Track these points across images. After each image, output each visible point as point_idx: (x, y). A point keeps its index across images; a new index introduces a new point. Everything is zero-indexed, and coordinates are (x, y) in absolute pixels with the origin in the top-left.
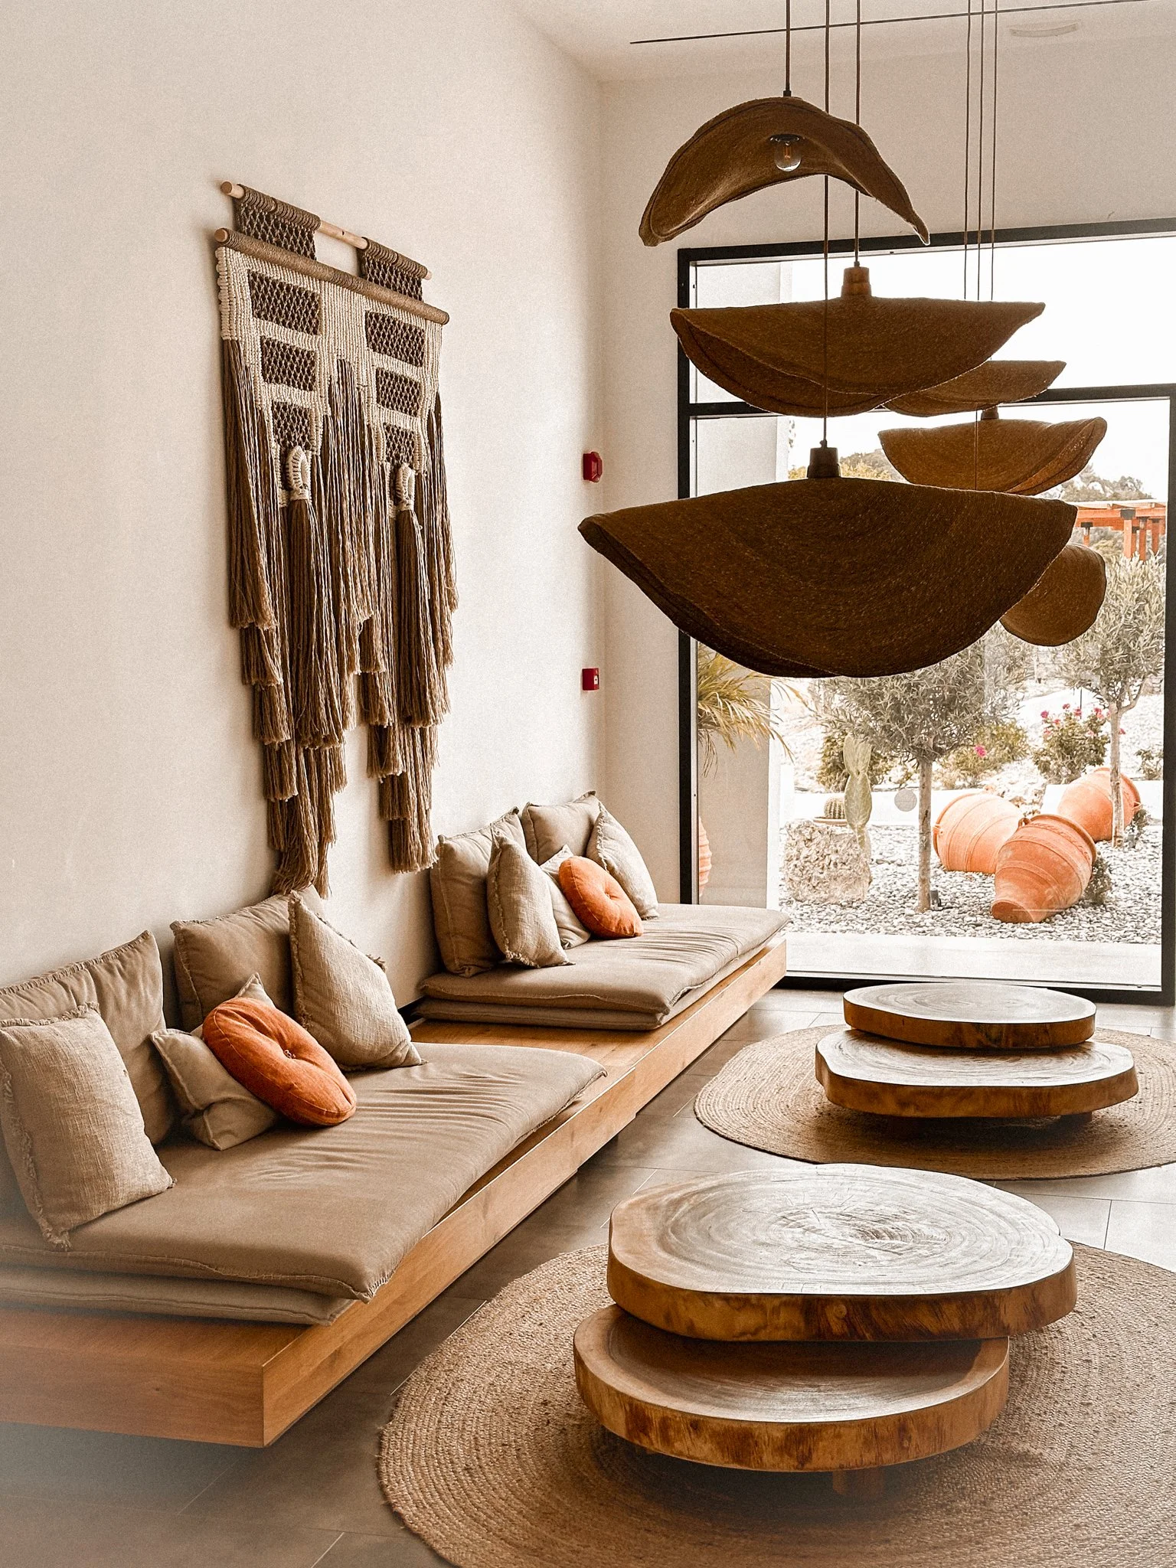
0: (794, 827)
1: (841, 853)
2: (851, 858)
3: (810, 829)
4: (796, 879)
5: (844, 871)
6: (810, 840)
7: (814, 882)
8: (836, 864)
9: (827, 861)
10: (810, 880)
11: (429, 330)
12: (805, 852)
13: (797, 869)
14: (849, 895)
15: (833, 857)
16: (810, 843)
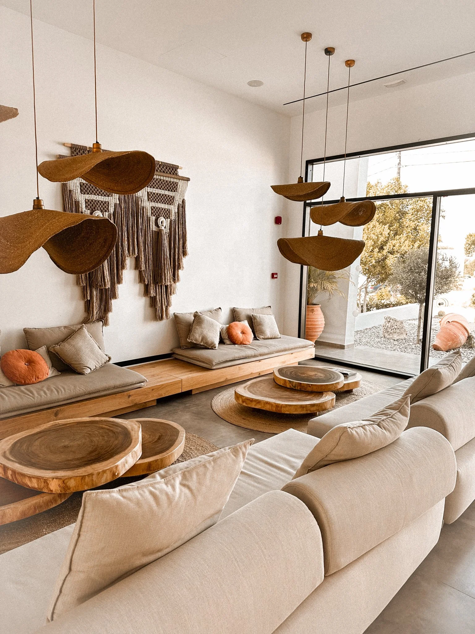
0: (386, 318)
1: (398, 326)
2: (400, 327)
3: (390, 319)
4: (384, 331)
5: (398, 331)
6: (389, 322)
7: (389, 333)
8: (396, 329)
9: (393, 328)
10: (388, 332)
11: (181, 183)
12: (387, 325)
13: (385, 329)
14: (398, 338)
15: (395, 327)
16: (389, 323)
